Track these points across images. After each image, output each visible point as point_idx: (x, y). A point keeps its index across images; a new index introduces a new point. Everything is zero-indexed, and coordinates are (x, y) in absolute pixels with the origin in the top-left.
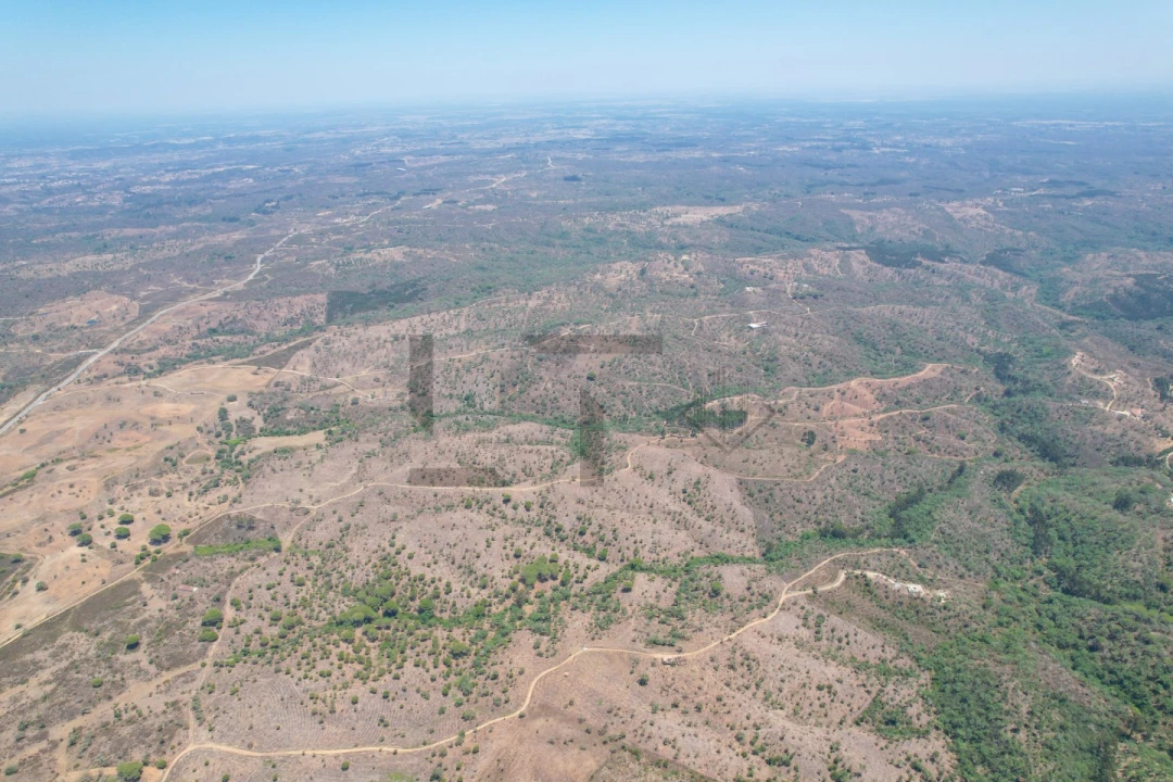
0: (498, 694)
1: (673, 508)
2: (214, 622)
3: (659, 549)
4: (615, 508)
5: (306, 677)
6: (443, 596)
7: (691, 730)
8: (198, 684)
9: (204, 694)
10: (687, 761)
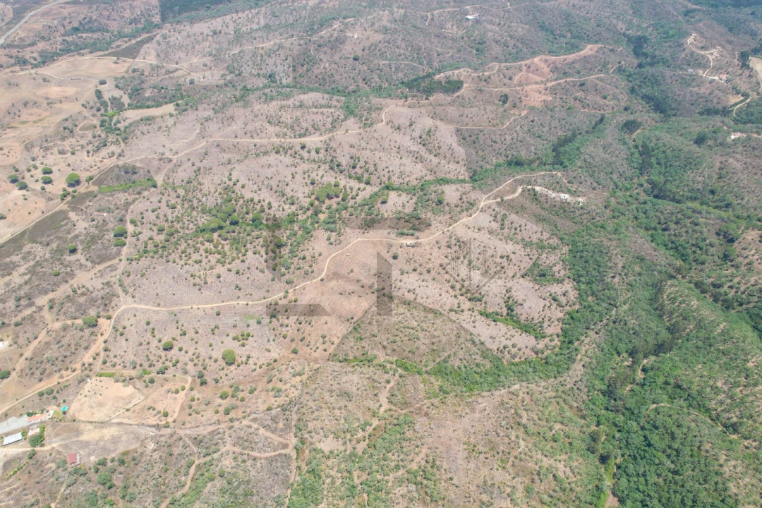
0: (307, 268)
1: (413, 148)
2: (121, 234)
3: (404, 176)
4: (375, 150)
5: (186, 264)
6: (267, 210)
7: (424, 284)
8: (119, 271)
9: (124, 278)
10: (422, 301)
